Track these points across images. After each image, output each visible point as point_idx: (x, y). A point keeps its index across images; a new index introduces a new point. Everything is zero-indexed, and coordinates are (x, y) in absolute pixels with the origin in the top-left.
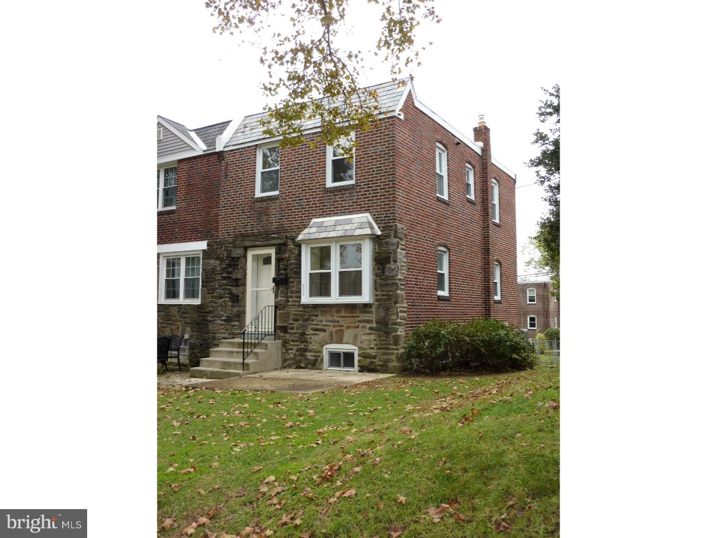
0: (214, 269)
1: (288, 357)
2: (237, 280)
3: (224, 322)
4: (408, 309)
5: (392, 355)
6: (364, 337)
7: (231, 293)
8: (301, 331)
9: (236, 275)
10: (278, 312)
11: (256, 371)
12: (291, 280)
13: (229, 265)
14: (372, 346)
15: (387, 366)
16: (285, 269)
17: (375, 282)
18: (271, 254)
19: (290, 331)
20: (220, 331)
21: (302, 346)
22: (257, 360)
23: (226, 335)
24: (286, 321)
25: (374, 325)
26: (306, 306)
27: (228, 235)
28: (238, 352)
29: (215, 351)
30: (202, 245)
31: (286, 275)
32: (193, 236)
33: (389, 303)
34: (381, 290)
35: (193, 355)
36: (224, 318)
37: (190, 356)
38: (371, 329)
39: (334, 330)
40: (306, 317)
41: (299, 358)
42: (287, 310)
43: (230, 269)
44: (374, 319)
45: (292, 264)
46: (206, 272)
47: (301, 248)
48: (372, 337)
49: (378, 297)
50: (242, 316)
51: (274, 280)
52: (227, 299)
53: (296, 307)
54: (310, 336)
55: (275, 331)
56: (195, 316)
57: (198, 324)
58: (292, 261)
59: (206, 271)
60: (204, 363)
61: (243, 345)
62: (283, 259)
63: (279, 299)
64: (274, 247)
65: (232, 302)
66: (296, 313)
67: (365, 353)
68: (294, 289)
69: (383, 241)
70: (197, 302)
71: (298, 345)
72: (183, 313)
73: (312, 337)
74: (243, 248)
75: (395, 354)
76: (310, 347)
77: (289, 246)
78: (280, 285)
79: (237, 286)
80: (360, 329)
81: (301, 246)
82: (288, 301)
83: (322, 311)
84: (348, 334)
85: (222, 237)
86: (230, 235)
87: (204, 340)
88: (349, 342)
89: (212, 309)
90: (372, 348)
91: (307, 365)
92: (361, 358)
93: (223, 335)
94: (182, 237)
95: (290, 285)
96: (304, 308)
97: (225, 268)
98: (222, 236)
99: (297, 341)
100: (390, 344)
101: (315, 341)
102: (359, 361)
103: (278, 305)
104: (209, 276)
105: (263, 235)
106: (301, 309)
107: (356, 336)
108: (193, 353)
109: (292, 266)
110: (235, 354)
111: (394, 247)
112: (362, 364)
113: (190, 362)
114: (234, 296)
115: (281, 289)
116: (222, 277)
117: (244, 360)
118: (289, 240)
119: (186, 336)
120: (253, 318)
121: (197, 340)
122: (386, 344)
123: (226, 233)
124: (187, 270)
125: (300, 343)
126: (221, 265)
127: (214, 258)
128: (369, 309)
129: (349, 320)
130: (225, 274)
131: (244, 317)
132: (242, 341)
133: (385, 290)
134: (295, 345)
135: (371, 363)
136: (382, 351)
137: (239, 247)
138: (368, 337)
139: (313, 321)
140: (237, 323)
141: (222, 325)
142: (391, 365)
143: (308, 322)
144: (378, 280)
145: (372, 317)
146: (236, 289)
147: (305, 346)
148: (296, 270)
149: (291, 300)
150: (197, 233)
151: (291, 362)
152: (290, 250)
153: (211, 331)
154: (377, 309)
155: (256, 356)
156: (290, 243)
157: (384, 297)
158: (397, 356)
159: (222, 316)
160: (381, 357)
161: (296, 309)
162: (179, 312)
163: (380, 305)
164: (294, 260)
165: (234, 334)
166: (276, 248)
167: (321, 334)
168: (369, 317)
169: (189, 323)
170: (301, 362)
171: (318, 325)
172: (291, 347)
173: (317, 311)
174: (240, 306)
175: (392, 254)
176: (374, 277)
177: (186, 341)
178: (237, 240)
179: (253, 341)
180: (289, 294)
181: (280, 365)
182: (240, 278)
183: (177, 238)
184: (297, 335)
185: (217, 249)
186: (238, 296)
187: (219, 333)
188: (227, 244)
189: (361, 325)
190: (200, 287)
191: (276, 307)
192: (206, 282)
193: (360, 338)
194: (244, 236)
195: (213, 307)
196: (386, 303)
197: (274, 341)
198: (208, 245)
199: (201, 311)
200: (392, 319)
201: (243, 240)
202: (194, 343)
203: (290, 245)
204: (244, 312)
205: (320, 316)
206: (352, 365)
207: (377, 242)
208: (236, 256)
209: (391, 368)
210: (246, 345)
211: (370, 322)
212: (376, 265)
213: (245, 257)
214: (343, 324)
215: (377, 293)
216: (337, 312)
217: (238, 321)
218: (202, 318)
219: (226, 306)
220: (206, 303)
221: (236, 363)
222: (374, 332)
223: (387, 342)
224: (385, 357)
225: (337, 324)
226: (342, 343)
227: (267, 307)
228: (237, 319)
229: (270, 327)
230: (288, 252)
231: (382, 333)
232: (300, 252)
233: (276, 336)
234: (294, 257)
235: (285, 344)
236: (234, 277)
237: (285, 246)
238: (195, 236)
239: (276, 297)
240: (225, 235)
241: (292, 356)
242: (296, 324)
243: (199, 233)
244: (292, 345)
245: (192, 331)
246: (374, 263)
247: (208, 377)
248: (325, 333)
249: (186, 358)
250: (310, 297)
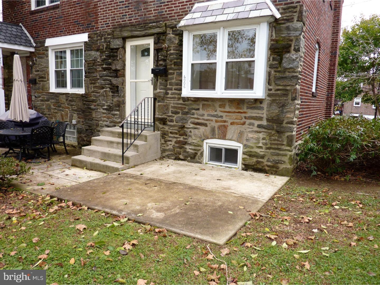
0: (95, 60)
1: (167, 148)
2: (116, 71)
3: (105, 111)
5: (284, 157)
6: (250, 135)
7: (111, 84)
8: (180, 124)
9: (115, 66)
10: (157, 104)
11: (136, 164)
12: (170, 71)
13: (109, 57)
14: (261, 145)
15: (278, 168)
16: (164, 60)
17: (269, 74)
18: (149, 44)
19: (169, 123)
20: (102, 119)
21: (181, 139)
22: (137, 152)
23: (108, 123)
24: (165, 113)
25: (264, 123)
26: (188, 99)
27: (106, 26)
28: (118, 143)
29: (96, 140)
30: (84, 37)
31: (166, 66)
32: (75, 29)
33: (285, 98)
34: (276, 84)
35: (80, 139)
36: (105, 107)
37: (78, 138)
38: (259, 126)
39: (216, 125)
40: (186, 110)
41: (178, 150)
42: (166, 103)
43: (110, 61)
44: (265, 116)
45: (172, 54)
46: (88, 64)
47: (182, 36)
48: (261, 135)
49: (271, 92)
50: (122, 106)
51: (153, 71)
52: (108, 89)
53: (176, 100)
54: (190, 130)
55: (154, 122)
56: (80, 105)
57: (83, 112)
58: (172, 52)
59: (88, 62)
60: (85, 151)
61: (123, 135)
62: (162, 49)
63: (158, 90)
64: (153, 37)
65: (112, 92)
66: (175, 105)
67: (251, 152)
68: (173, 81)
69: (281, 25)
70: (81, 91)
71: (177, 138)
72: (70, 101)
73: (192, 130)
74: (121, 39)
75: (289, 156)
76: (190, 140)
77: (169, 35)
78: (159, 77)
79: (117, 77)
80: (246, 126)
81: (182, 34)
82: (167, 94)
83: (203, 105)
84: (232, 130)
85: (102, 29)
86: (109, 26)
87: (89, 126)
88: (233, 139)
89: (94, 98)
90: (261, 147)
91: (185, 157)
92: (245, 156)
93: (105, 123)
94: (66, 31)
95: (170, 76)
96: (184, 101)
97: (105, 59)
98: (101, 27)
99: (176, 134)
100: (283, 145)
101: (195, 135)
102: (243, 159)
103: (156, 97)
104: (91, 67)
105: (141, 24)
106: (181, 102)
107: (241, 134)
108: (80, 137)
109: (172, 56)
110: (115, 145)
111: (297, 33)
112: (247, 163)
113: (78, 144)
114: (114, 87)
115: (159, 80)
116: (102, 68)
117: (123, 153)
118: (168, 29)
119: (74, 122)
120: (133, 109)
121: (83, 126)
122: (277, 144)
123: (105, 24)
124: (72, 61)
125: (180, 135)
126: (101, 57)
127: (95, 50)
128: (258, 105)
129: (234, 115)
130: (105, 65)
131: (124, 107)
132: (121, 130)
133: (282, 84)
134: (175, 137)
135: (258, 162)
136: (272, 151)
137: (118, 38)
138: (256, 136)
139: (193, 114)
140: (118, 113)
141: (104, 113)
142: (282, 166)
143: (188, 116)
144: (273, 72)
145: (263, 114)
146: (116, 80)
147: (184, 138)
148: (176, 61)
149: (170, 92)
150: (79, 26)
151: (170, 153)
152: (170, 39)
153: (94, 119)
154: (270, 105)
155: (135, 148)
156: (169, 31)
157: (279, 92)
158: (290, 158)
159: (104, 105)
160: (270, 158)
161: (175, 102)
162: (67, 100)
163: (273, 101)
164: (174, 50)
165: (114, 123)
166: (154, 38)
167: (202, 129)
168: (259, 113)
169: (76, 111)
170: (180, 154)
171: (198, 119)
172: (170, 139)
173: (198, 105)
174: (120, 97)
175: (294, 42)
176: (268, 69)
177: (74, 126)
178: (115, 31)
179: (133, 131)
180: (168, 86)
181: (159, 155)
182: (119, 69)
183: (62, 31)
184: (176, 128)
185: (97, 40)
186: (118, 87)
187: (101, 120)
188: (106, 36)
189: (248, 121)
190: (84, 77)
191: (155, 99)
192: (89, 73)
193: (245, 135)
194: (122, 27)
195: (95, 96)
196: (281, 99)
197: (154, 133)
198: (89, 37)
199: (85, 99)
200: (288, 117)
201: (121, 31)
202: (80, 128)
203: (170, 34)
204: (124, 103)
205: (201, 109)
206: (235, 161)
207: (275, 27)
208: (115, 47)
209: (282, 170)
210: (125, 136)
211: (260, 119)
212: (271, 55)
213: (124, 48)
214: (227, 120)
215: (270, 87)
216: (221, 106)
217: (119, 110)
218: (86, 106)
219: (107, 96)
220: (89, 92)
221: (115, 156)
222: (264, 130)
223: (279, 142)
224: (276, 158)
225: (220, 119)
226: (225, 139)
227: (146, 100)
228: (118, 108)
229: (149, 118)
230: (167, 42)
231: (273, 132)
232: (181, 41)
233: (155, 128)
234: (174, 46)
235: (164, 135)
236: (114, 68)
237: (164, 36)
238: (77, 29)
239: (155, 89)
240: (104, 27)
241: (171, 147)
242: (175, 117)
243: (81, 26)
244: (170, 137)
245: (79, 118)
246: (270, 53)
248: (206, 128)
249: (75, 140)
250: (191, 90)
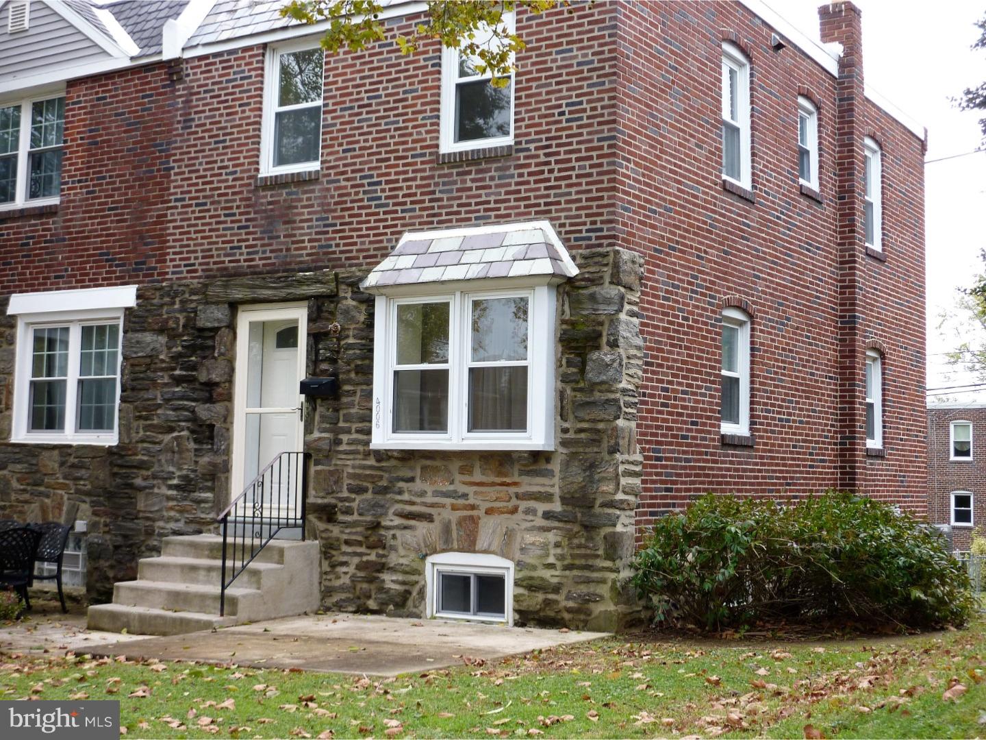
0: (152, 357)
1: (338, 583)
2: (210, 385)
3: (175, 492)
4: (645, 466)
5: (601, 585)
6: (530, 538)
7: (194, 419)
8: (369, 518)
9: (209, 374)
10: (313, 469)
11: (253, 617)
12: (347, 388)
13: (191, 349)
14: (551, 560)
15: (588, 613)
16: (333, 361)
17: (561, 395)
18: (296, 321)
19: (341, 517)
20: (165, 514)
21: (372, 557)
22: (259, 588)
23: (180, 525)
24: (333, 492)
25: (557, 507)
26: (382, 455)
27: (188, 272)
28: (210, 569)
29: (151, 565)
30: (125, 296)
31: (335, 374)
32: (100, 274)
33: (596, 450)
34: (576, 417)
35: (96, 575)
36: (175, 482)
37: (89, 575)
38: (547, 515)
39: (454, 516)
40: (384, 483)
41: (365, 586)
42: (336, 465)
43: (193, 358)
44: (556, 491)
45: (350, 347)
46: (132, 365)
47: (373, 306)
48: (552, 537)
49: (567, 436)
50: (223, 476)
51: (304, 388)
52: (185, 433)
53: (360, 457)
54: (392, 532)
55: (303, 517)
56: (102, 476)
57: (110, 495)
58: (351, 341)
59: (131, 361)
60: (123, 594)
61: (224, 550)
62: (326, 334)
63: (316, 435)
64: (306, 303)
65: (196, 441)
66: (357, 471)
67: (531, 578)
68: (353, 411)
69: (581, 291)
70: (108, 439)
71: (361, 555)
72: (73, 466)
73: (398, 533)
74: (226, 306)
75: (610, 584)
76: (393, 559)
77: (344, 302)
78: (319, 401)
79: (210, 400)
80: (520, 516)
81: (374, 301)
82: (338, 442)
83: (424, 468)
84: (489, 529)
85: (175, 276)
86: (195, 271)
87: (125, 537)
88: (492, 548)
89: (145, 458)
90: (551, 566)
91: (382, 604)
92: (521, 591)
93: (172, 525)
94: (75, 276)
95: (345, 400)
96: (378, 461)
97: (180, 355)
98: (173, 273)
99: (360, 544)
100: (597, 556)
101: (406, 546)
102: (517, 598)
103: (311, 452)
104: (142, 375)
105: (278, 271)
106: (371, 462)
107: (509, 535)
108: (96, 569)
109: (351, 352)
110: (202, 573)
111: (612, 309)
112: (524, 606)
113: (88, 591)
114: (201, 426)
115: (320, 409)
116: (172, 377)
117: (223, 588)
118: (343, 287)
119: (80, 526)
120: (249, 482)
121: (108, 537)
122: (586, 556)
123: (185, 266)
124: (85, 358)
125: (368, 547)
126: (169, 348)
127: (154, 330)
128: (543, 465)
129: (492, 492)
130: (181, 369)
131: (228, 480)
132: (221, 540)
133: (587, 418)
134: (355, 554)
135: (547, 603)
136: (575, 572)
137: (217, 303)
138: (539, 538)
139: (400, 492)
140: (209, 495)
141: (169, 498)
142: (598, 609)
143: (388, 496)
144: (569, 391)
145: (553, 486)
146: (209, 410)
147: (378, 555)
148: (359, 362)
149: (345, 438)
150: (110, 266)
151: (343, 596)
152: (346, 312)
153: (141, 515)
154: (566, 465)
155: (254, 579)
156: (346, 293)
157: (583, 435)
158: (613, 588)
159: (171, 476)
160: (573, 590)
161: (357, 462)
162: (62, 464)
163: (573, 456)
164: (355, 337)
165: (199, 523)
166: (309, 308)
167: (422, 527)
168: (544, 485)
169: (88, 494)
170: (369, 597)
171: (412, 503)
172: (344, 559)
173: (412, 468)
174: (216, 452)
175: (606, 326)
176: (560, 385)
177: (79, 538)
178: (211, 284)
179: (248, 541)
180: (341, 424)
181: (316, 603)
182: (218, 380)
183: (62, 277)
184: (359, 529)
185: (162, 306)
186: (212, 427)
187: (162, 518)
188: (187, 296)
189: (523, 505)
190: (118, 401)
191: (307, 457)
192: (133, 389)
193: (519, 539)
194: (230, 275)
195: (148, 452)
196: (587, 450)
197: (302, 543)
198: (138, 297)
199: (119, 462)
200: (603, 492)
201: (226, 286)
202: (98, 544)
203: (346, 298)
204: (226, 468)
205: (418, 480)
206: (500, 609)
207: (568, 294)
208: (209, 325)
209: (596, 618)
210: (230, 551)
211: (548, 497)
212: (563, 353)
213: (232, 327)
214: (477, 502)
215: (566, 425)
216: (462, 471)
217: (211, 489)
218: (118, 480)
219: (180, 452)
220: (130, 443)
221: (203, 597)
222: (556, 524)
223: (588, 552)
224: (583, 589)
225: (461, 502)
226: (474, 552)
227: (285, 457)
228: (209, 484)
229: (292, 506)
230: (340, 317)
231: (576, 528)
232: (371, 316)
233: (305, 529)
234: (354, 329)
235: (328, 550)
236: (203, 377)
237: (332, 302)
238: (107, 272)
239: (308, 430)
240: (181, 272)
241: (345, 580)
242: (358, 501)
243: (117, 266)
244: (345, 554)
245: (95, 513)
246: (560, 349)
247: (132, 628)
248: (431, 525)
249: (79, 580)
250: (394, 432)
